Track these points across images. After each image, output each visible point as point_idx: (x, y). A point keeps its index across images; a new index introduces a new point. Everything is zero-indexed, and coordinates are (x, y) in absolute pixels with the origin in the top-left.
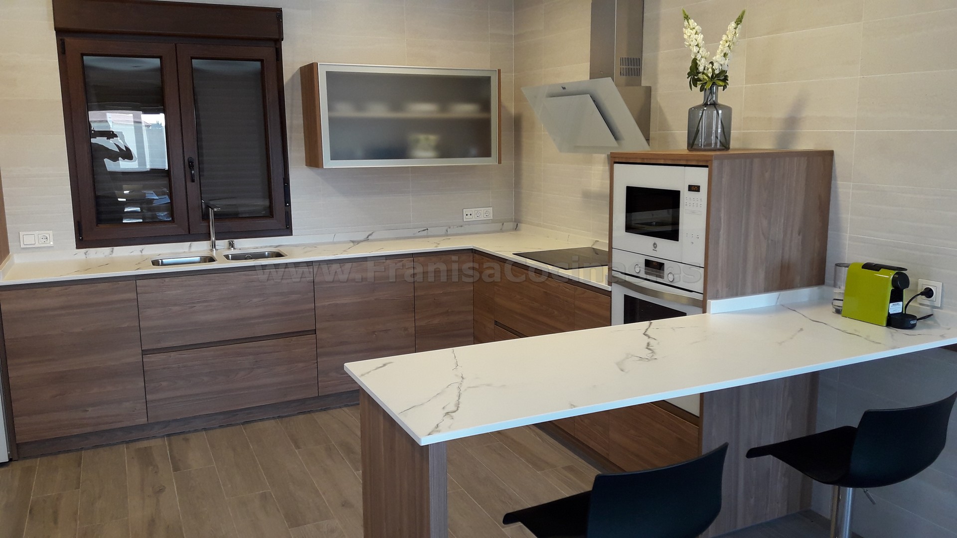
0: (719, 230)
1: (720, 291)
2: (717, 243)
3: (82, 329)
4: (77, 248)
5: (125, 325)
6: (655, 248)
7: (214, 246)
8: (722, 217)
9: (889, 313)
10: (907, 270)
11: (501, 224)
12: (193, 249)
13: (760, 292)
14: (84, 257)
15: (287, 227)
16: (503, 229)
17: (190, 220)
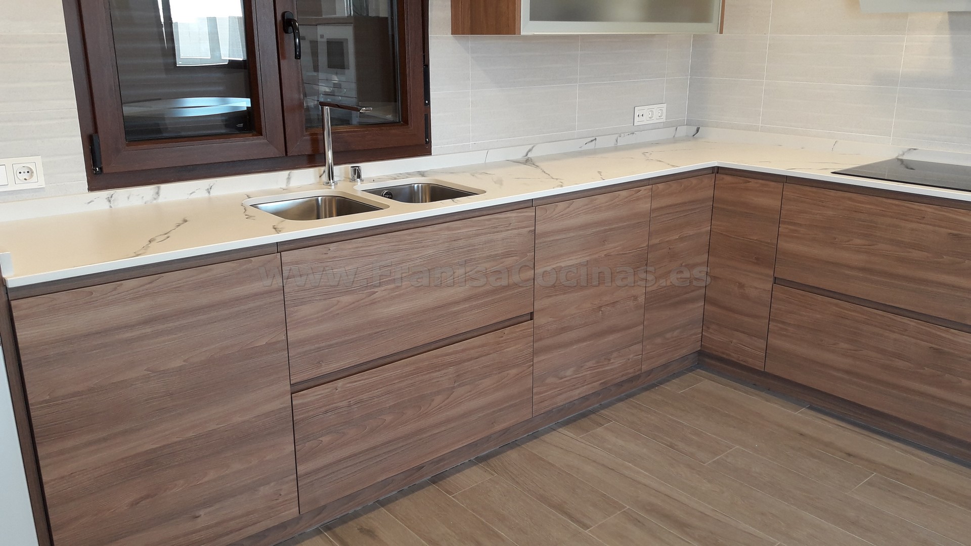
3: (184, 361)
4: (92, 188)
5: (263, 342)
7: (331, 175)
11: (675, 128)
12: (294, 183)
14: (105, 206)
15: (426, 140)
16: (676, 136)
17: (287, 130)
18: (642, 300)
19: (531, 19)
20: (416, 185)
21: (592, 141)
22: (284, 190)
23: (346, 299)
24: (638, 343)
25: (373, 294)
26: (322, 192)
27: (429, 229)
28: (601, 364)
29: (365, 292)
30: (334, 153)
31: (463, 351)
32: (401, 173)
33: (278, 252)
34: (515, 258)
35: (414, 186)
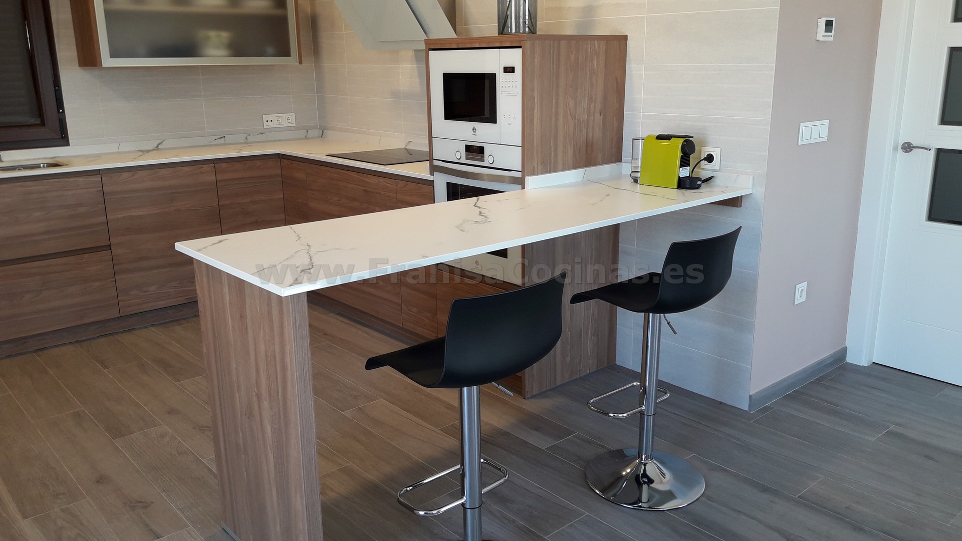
0: (533, 109)
1: (536, 169)
2: (532, 121)
6: (475, 132)
8: (536, 97)
9: (679, 177)
10: (693, 137)
11: (306, 131)
13: (569, 169)
15: (63, 136)
16: (308, 136)
19: (109, 57)
21: (221, 138)
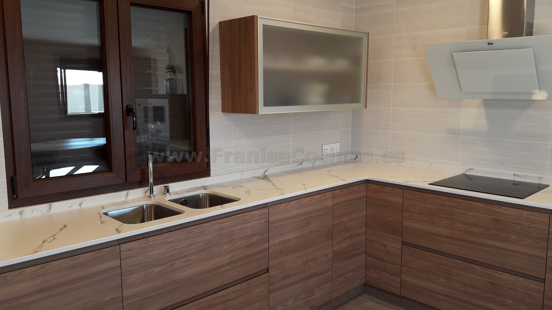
7: (152, 191)
12: (130, 198)
14: (18, 217)
15: (207, 168)
17: (127, 168)
18: (330, 256)
19: (264, 106)
20: (201, 195)
21: (300, 164)
22: (124, 202)
23: (158, 269)
24: (330, 281)
25: (174, 265)
26: (145, 203)
27: (207, 224)
28: (309, 295)
29: (169, 264)
30: (154, 179)
31: (227, 295)
32: (193, 187)
33: (118, 245)
34: (257, 237)
35: (200, 195)
